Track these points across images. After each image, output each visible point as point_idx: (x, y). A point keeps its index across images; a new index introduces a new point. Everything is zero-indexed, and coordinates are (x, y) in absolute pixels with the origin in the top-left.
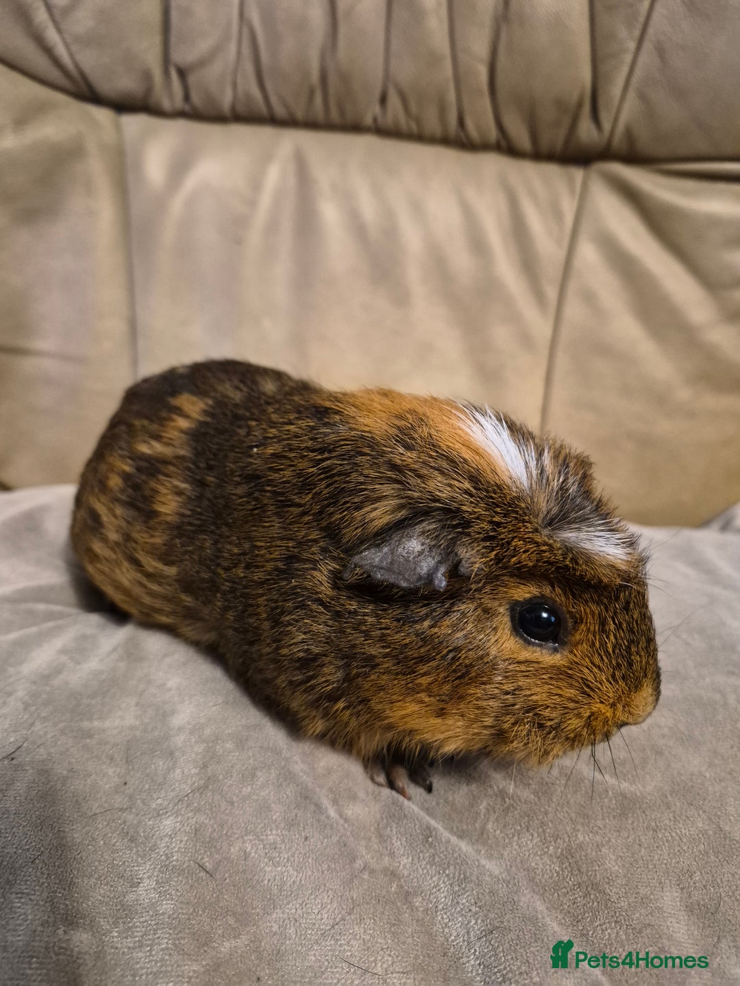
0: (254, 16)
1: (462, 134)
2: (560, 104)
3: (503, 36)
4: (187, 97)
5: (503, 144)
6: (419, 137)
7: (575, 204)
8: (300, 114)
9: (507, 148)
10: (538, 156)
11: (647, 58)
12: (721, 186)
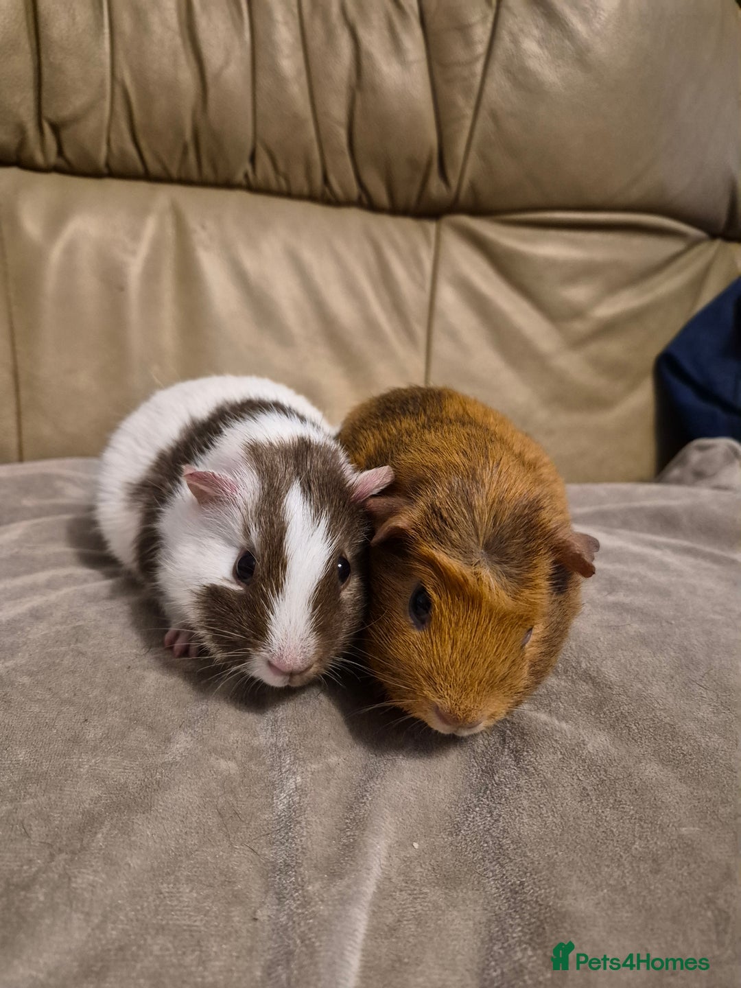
0: (127, 76)
1: (327, 190)
2: (412, 163)
3: (358, 103)
4: (60, 152)
5: (364, 199)
6: (289, 195)
7: (432, 252)
8: (174, 171)
9: (368, 204)
10: (396, 210)
11: (484, 123)
12: (553, 233)
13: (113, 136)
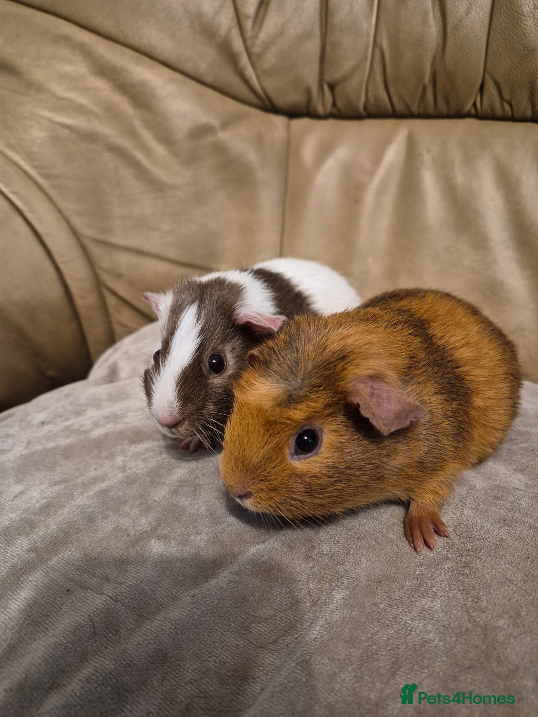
0: (385, 42)
4: (334, 104)
6: (513, 119)
8: (415, 109)
13: (370, 88)
